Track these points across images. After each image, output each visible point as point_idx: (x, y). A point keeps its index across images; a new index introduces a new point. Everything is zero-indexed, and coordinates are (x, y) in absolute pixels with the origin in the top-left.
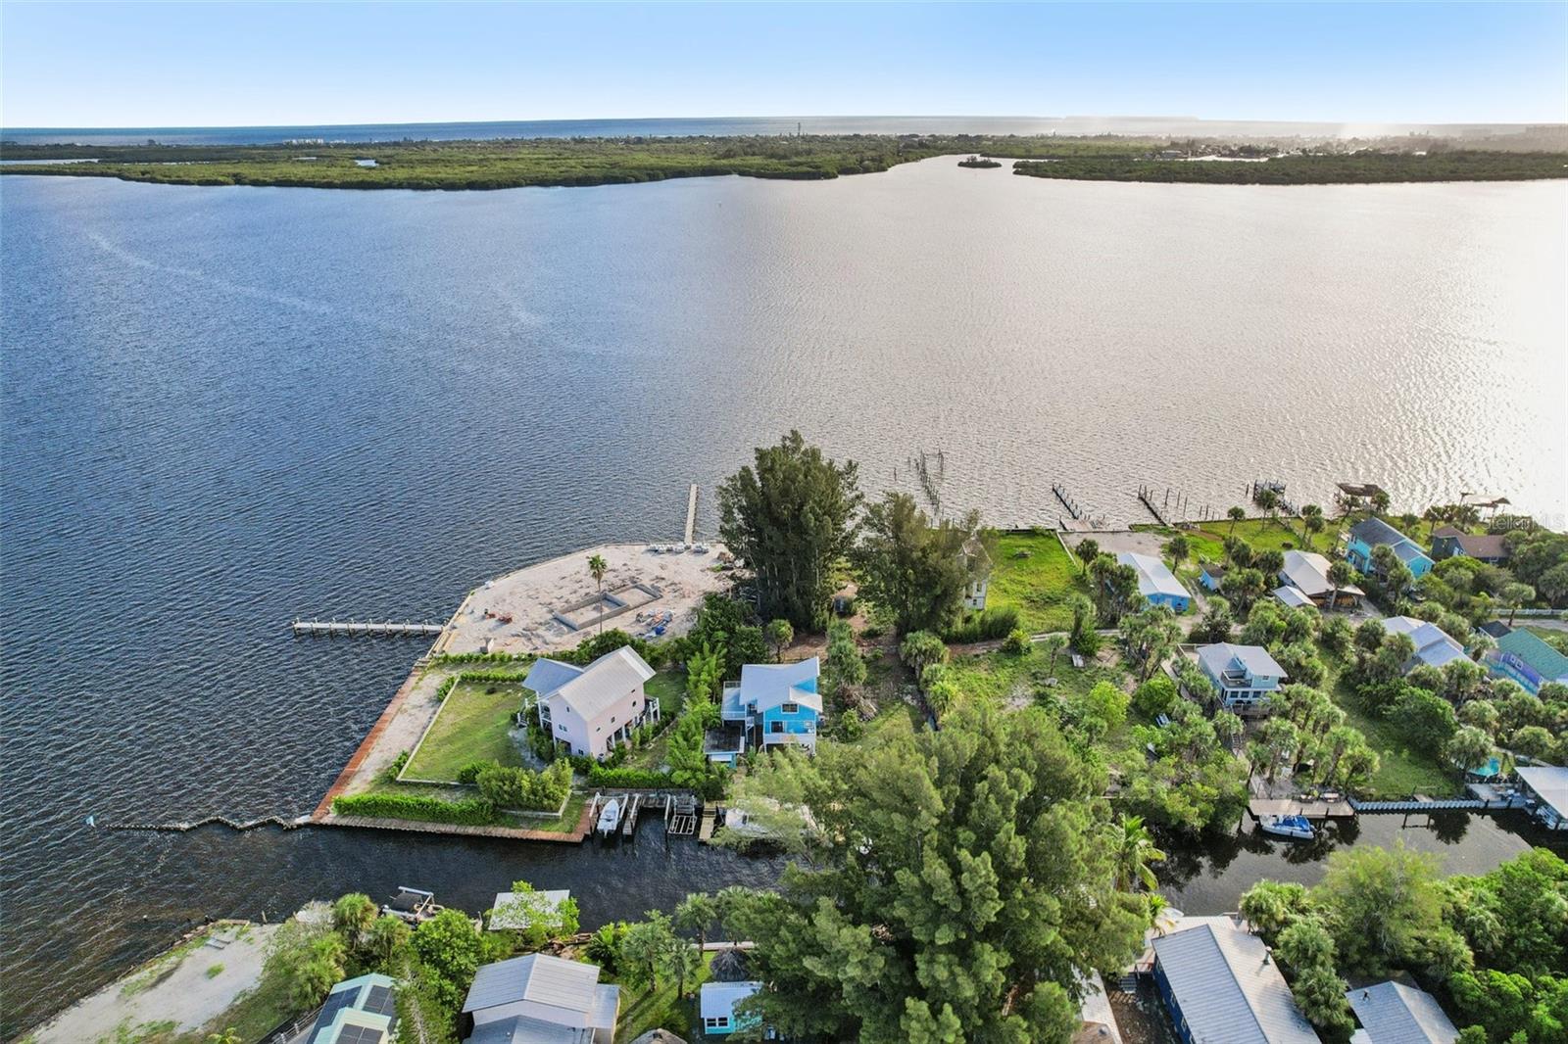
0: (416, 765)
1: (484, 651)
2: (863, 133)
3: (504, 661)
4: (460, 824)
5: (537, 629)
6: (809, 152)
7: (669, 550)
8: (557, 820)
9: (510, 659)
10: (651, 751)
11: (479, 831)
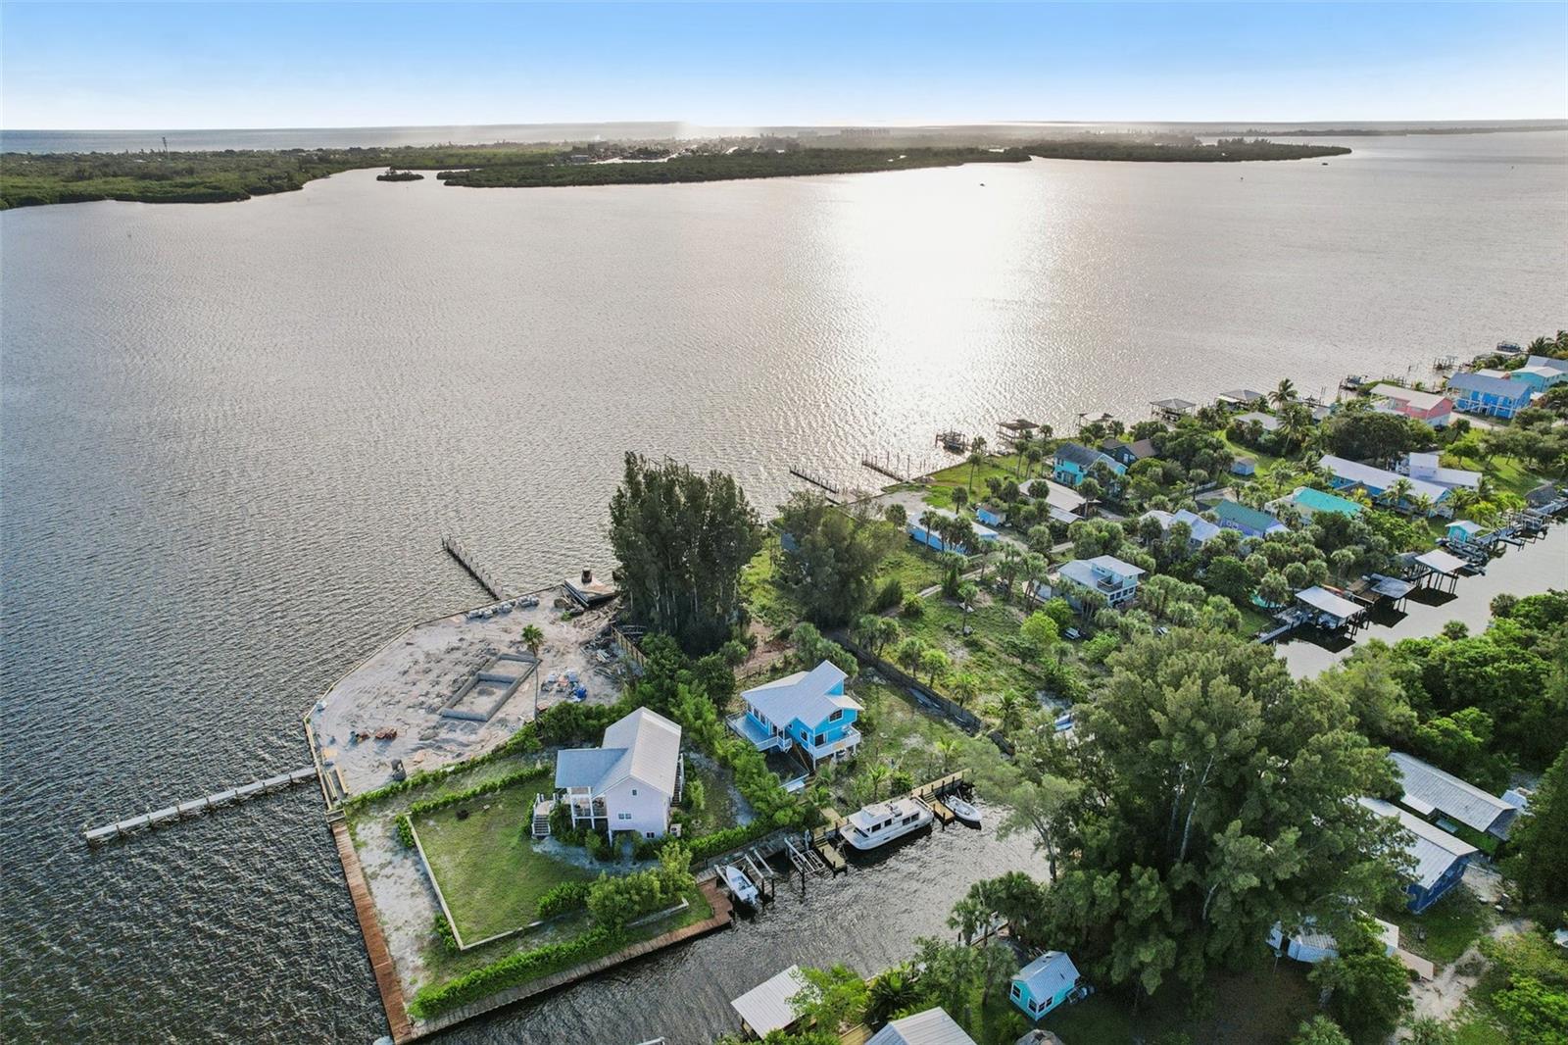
0: (465, 925)
1: (400, 777)
2: (237, 149)
3: (438, 779)
4: (588, 961)
5: (437, 735)
6: (191, 172)
7: (495, 612)
8: (685, 911)
9: (445, 775)
10: (707, 808)
11: (617, 959)
